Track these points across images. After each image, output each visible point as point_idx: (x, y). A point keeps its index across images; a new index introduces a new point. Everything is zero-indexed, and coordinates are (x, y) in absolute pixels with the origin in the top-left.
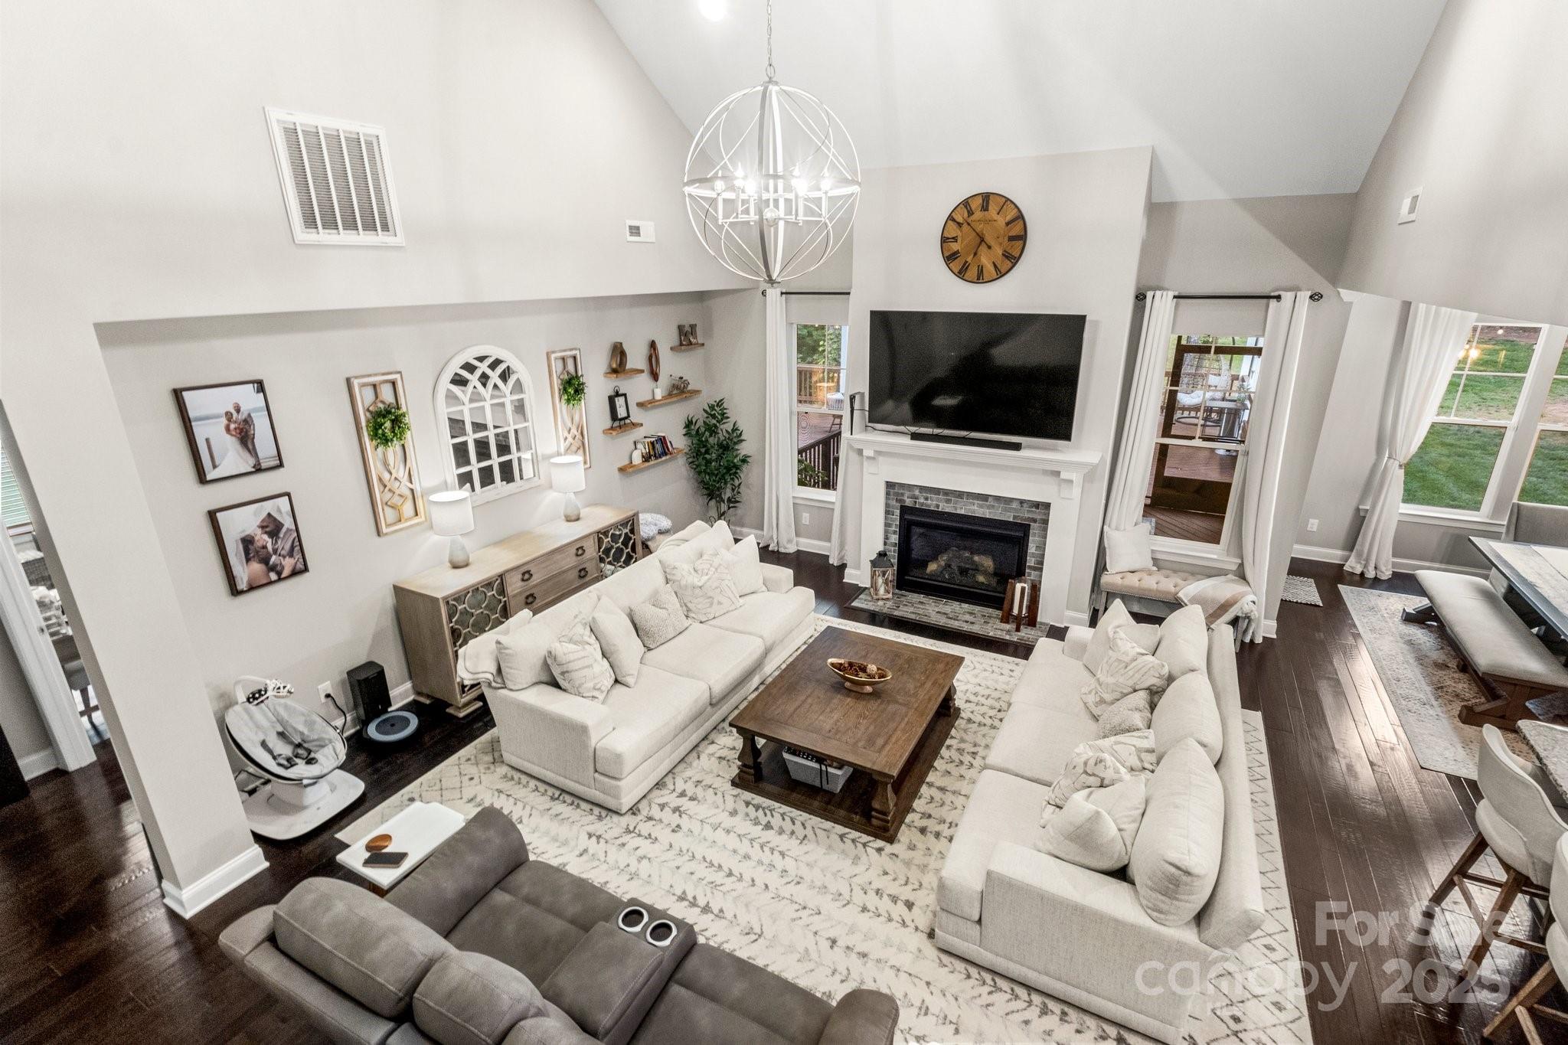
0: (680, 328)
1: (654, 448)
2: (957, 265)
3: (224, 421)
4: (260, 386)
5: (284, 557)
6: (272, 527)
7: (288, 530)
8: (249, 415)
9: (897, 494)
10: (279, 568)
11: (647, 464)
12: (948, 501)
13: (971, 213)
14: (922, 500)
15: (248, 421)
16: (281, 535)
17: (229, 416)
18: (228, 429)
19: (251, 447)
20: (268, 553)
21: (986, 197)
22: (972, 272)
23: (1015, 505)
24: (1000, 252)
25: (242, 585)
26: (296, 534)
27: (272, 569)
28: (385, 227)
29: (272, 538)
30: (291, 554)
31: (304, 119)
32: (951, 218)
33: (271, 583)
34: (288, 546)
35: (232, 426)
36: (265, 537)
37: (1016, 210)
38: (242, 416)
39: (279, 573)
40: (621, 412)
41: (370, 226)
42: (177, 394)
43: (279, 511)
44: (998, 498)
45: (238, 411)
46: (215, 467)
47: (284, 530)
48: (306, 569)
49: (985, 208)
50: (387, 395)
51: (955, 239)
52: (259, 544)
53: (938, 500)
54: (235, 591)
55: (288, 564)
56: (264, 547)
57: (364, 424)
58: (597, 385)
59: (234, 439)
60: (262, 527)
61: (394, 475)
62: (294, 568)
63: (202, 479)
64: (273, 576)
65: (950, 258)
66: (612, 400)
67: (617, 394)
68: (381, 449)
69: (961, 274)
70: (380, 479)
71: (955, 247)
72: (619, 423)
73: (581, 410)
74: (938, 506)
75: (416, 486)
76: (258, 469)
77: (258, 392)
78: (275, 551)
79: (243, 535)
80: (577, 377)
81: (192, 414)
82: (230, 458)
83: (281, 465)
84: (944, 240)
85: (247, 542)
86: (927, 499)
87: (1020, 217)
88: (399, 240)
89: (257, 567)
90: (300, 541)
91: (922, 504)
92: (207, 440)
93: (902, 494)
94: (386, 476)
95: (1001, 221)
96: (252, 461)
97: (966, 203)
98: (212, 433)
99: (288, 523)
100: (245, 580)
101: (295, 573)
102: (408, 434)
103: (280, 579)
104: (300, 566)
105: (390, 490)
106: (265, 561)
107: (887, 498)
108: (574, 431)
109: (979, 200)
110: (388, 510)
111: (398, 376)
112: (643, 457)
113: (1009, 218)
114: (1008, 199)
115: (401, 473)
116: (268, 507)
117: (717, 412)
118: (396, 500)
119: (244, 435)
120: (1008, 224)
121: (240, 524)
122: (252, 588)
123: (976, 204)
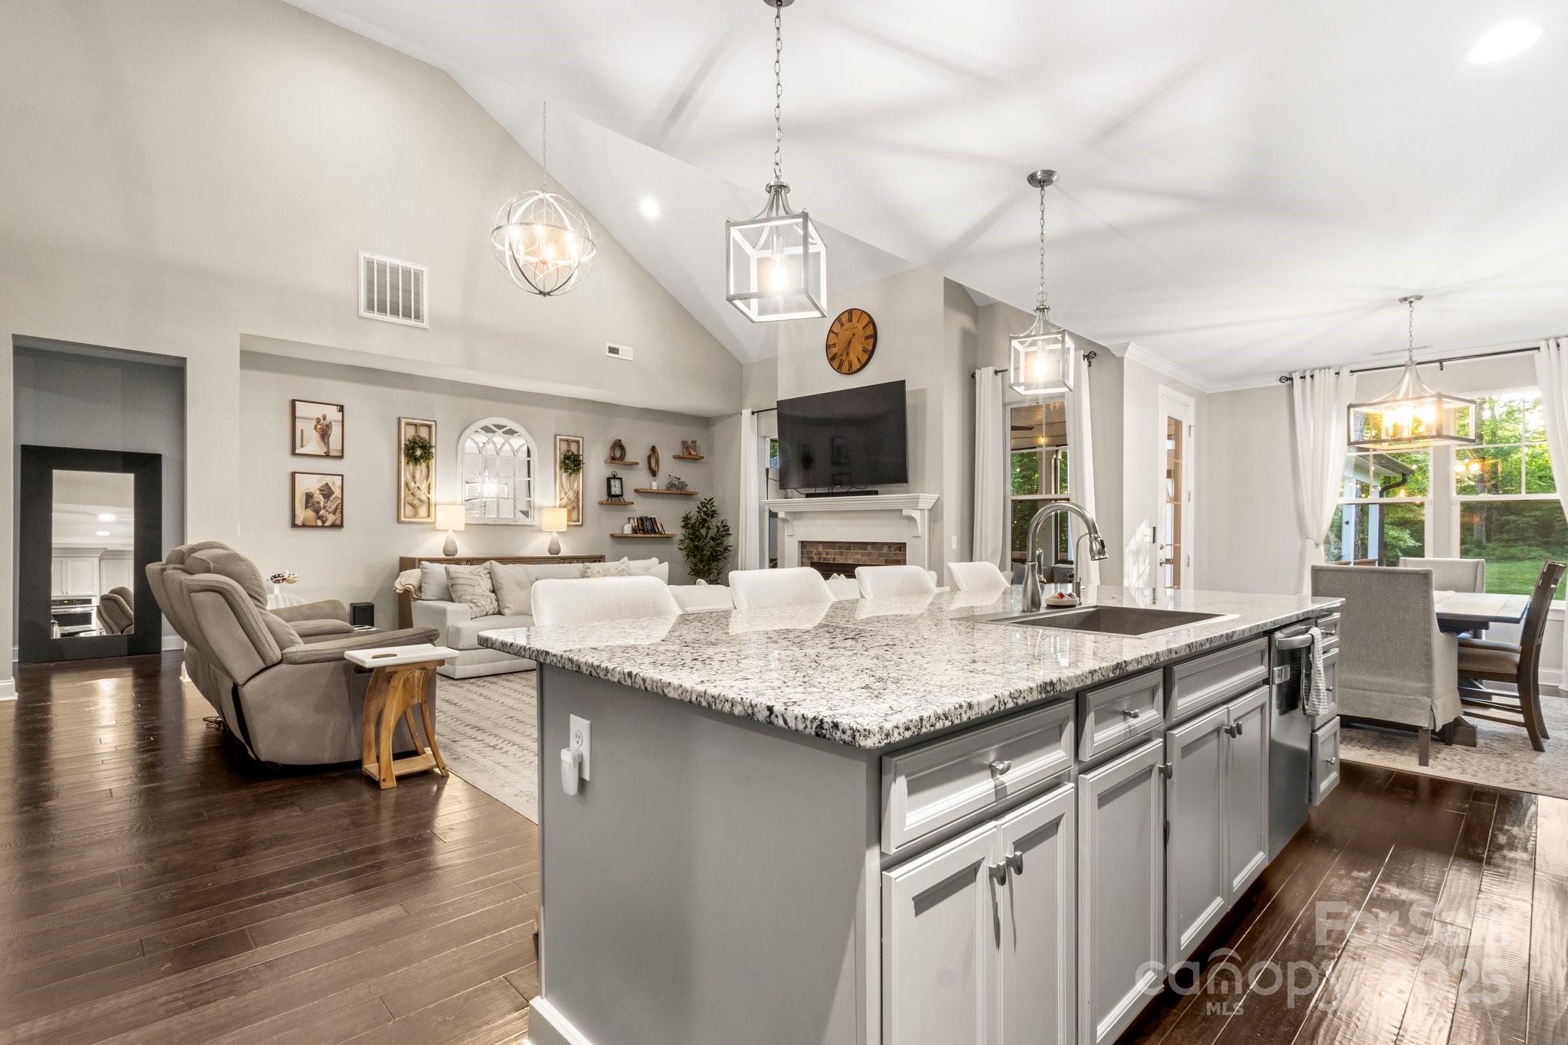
0: (684, 443)
1: (643, 524)
2: (836, 363)
3: (315, 422)
4: (341, 409)
5: (330, 513)
6: (327, 492)
7: (336, 497)
8: (330, 423)
9: (808, 553)
10: (324, 519)
11: (635, 535)
12: (841, 554)
13: (842, 325)
14: (824, 556)
15: (328, 426)
16: (331, 499)
17: (318, 420)
18: (315, 427)
19: (326, 441)
20: (320, 507)
21: (850, 312)
22: (845, 368)
23: (885, 550)
24: (861, 349)
25: (299, 522)
26: (340, 501)
27: (319, 517)
28: (418, 317)
29: (325, 498)
30: (334, 512)
31: (378, 258)
32: (831, 331)
33: (317, 527)
34: (333, 507)
35: (319, 426)
36: (321, 497)
37: (868, 318)
38: (326, 422)
39: (324, 522)
40: (616, 490)
41: (407, 315)
42: (293, 402)
43: (334, 483)
44: (874, 544)
45: (324, 419)
46: (302, 447)
47: (334, 496)
48: (341, 526)
49: (850, 320)
50: (424, 433)
51: (834, 345)
52: (316, 500)
53: (835, 553)
54: (294, 525)
55: (331, 519)
56: (319, 503)
57: (403, 446)
58: (596, 467)
59: (318, 434)
60: (321, 490)
61: (417, 485)
62: (334, 522)
63: (294, 453)
64: (319, 523)
65: (831, 359)
66: (609, 480)
67: (614, 477)
68: (411, 466)
69: (839, 369)
70: (407, 485)
71: (834, 350)
72: (614, 499)
73: (579, 480)
74: (835, 559)
75: (432, 497)
76: (327, 456)
77: (339, 411)
78: (325, 508)
79: (308, 491)
80: (578, 456)
81: (297, 414)
82: (312, 444)
83: (342, 457)
84: (828, 347)
85: (309, 496)
86: (827, 554)
87: (872, 321)
88: (425, 325)
89: (310, 513)
90: (342, 506)
91: (825, 559)
92: (302, 430)
93: (812, 552)
94: (412, 485)
95: (860, 327)
96: (325, 450)
97: (839, 319)
98: (307, 429)
99: (337, 492)
100: (302, 518)
101: (333, 526)
102: (433, 461)
103: (323, 527)
104: (338, 522)
105: (412, 494)
106: (317, 511)
107: (802, 558)
108: (571, 494)
109: (847, 315)
110: (408, 506)
111: (433, 423)
112: (633, 530)
113: (864, 325)
114: (863, 311)
115: (424, 486)
116: (328, 479)
117: (708, 511)
118: (416, 502)
119: (324, 433)
120: (864, 328)
121: (309, 484)
122: (304, 526)
123: (845, 319)
